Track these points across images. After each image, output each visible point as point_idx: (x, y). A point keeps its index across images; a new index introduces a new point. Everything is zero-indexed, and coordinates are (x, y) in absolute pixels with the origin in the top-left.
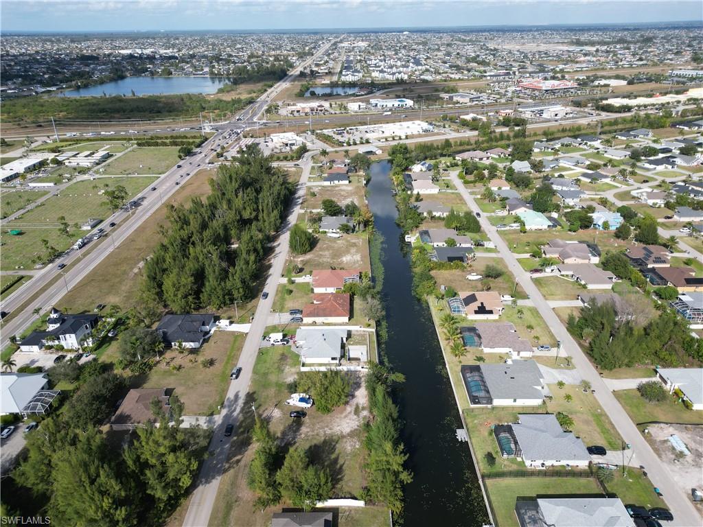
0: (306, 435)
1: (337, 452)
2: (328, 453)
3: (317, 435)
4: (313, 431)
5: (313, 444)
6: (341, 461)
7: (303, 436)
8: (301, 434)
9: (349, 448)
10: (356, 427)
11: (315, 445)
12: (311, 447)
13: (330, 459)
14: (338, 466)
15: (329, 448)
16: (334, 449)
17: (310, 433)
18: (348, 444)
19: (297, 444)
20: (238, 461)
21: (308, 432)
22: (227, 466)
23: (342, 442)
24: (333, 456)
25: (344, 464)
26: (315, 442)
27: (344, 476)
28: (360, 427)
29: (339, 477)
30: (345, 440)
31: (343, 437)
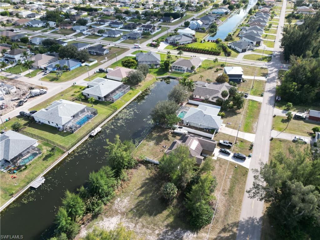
0: (154, 230)
1: (137, 201)
2: (144, 202)
3: (143, 226)
4: (145, 233)
5: (152, 217)
6: (139, 192)
7: (157, 232)
8: (158, 235)
9: (126, 201)
10: (105, 219)
11: (150, 215)
12: (155, 215)
13: (146, 197)
14: (143, 189)
15: (141, 207)
16: (138, 205)
17: (149, 231)
18: (124, 204)
19: (166, 223)
20: (224, 230)
21: (150, 234)
22: (235, 230)
23: (127, 209)
24: (142, 198)
25: (138, 189)
26: (150, 219)
27: (144, 180)
28: (102, 218)
29: (147, 181)
30: (124, 210)
31: (123, 214)
